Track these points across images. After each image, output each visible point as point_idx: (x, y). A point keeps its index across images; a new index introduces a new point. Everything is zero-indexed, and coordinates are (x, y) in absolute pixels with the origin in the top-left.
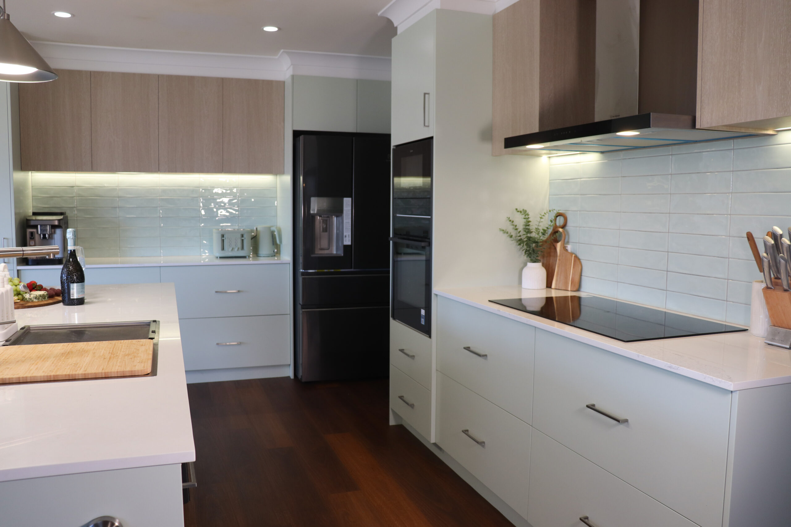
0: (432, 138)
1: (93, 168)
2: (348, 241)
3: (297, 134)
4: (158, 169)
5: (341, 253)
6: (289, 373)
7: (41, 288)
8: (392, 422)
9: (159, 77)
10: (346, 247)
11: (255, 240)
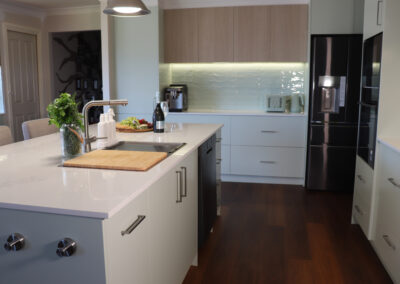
0: (381, 33)
1: (199, 60)
2: (342, 104)
3: (313, 36)
4: (232, 60)
5: (338, 112)
6: (302, 183)
7: (146, 123)
8: (353, 222)
9: (234, 8)
10: (341, 108)
11: (289, 102)
